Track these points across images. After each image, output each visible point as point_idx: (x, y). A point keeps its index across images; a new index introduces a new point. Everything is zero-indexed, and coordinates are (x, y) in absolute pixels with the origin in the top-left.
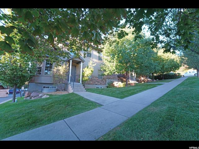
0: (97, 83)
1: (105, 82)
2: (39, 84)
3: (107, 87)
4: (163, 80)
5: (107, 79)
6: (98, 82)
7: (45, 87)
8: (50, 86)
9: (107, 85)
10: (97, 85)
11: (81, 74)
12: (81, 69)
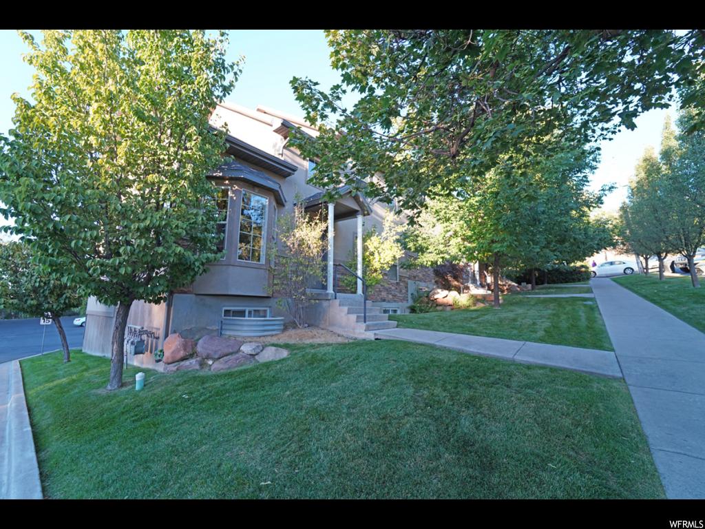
0: (384, 294)
1: (404, 291)
2: (208, 299)
3: (413, 310)
4: (546, 285)
5: (409, 281)
6: (388, 291)
7: (229, 311)
8: (247, 310)
9: (410, 303)
10: (384, 301)
11: (360, 259)
12: (359, 242)
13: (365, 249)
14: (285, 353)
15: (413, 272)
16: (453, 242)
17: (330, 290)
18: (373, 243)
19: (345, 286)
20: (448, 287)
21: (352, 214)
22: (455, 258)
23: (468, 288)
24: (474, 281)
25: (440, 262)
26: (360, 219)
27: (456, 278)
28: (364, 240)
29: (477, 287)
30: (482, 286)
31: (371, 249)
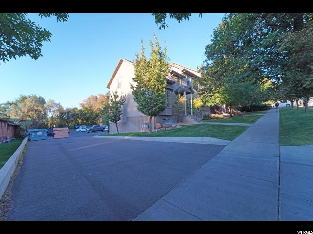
5: (203, 111)
11: (192, 105)
12: (191, 101)
13: (193, 103)
14: (181, 127)
15: (204, 108)
16: (217, 99)
17: (186, 113)
18: (195, 101)
19: (189, 113)
20: (215, 113)
21: (189, 93)
22: (218, 104)
23: (222, 113)
24: (224, 111)
25: (213, 105)
26: (191, 94)
27: (217, 110)
28: (193, 100)
29: (225, 113)
30: (227, 113)
31: (194, 103)
